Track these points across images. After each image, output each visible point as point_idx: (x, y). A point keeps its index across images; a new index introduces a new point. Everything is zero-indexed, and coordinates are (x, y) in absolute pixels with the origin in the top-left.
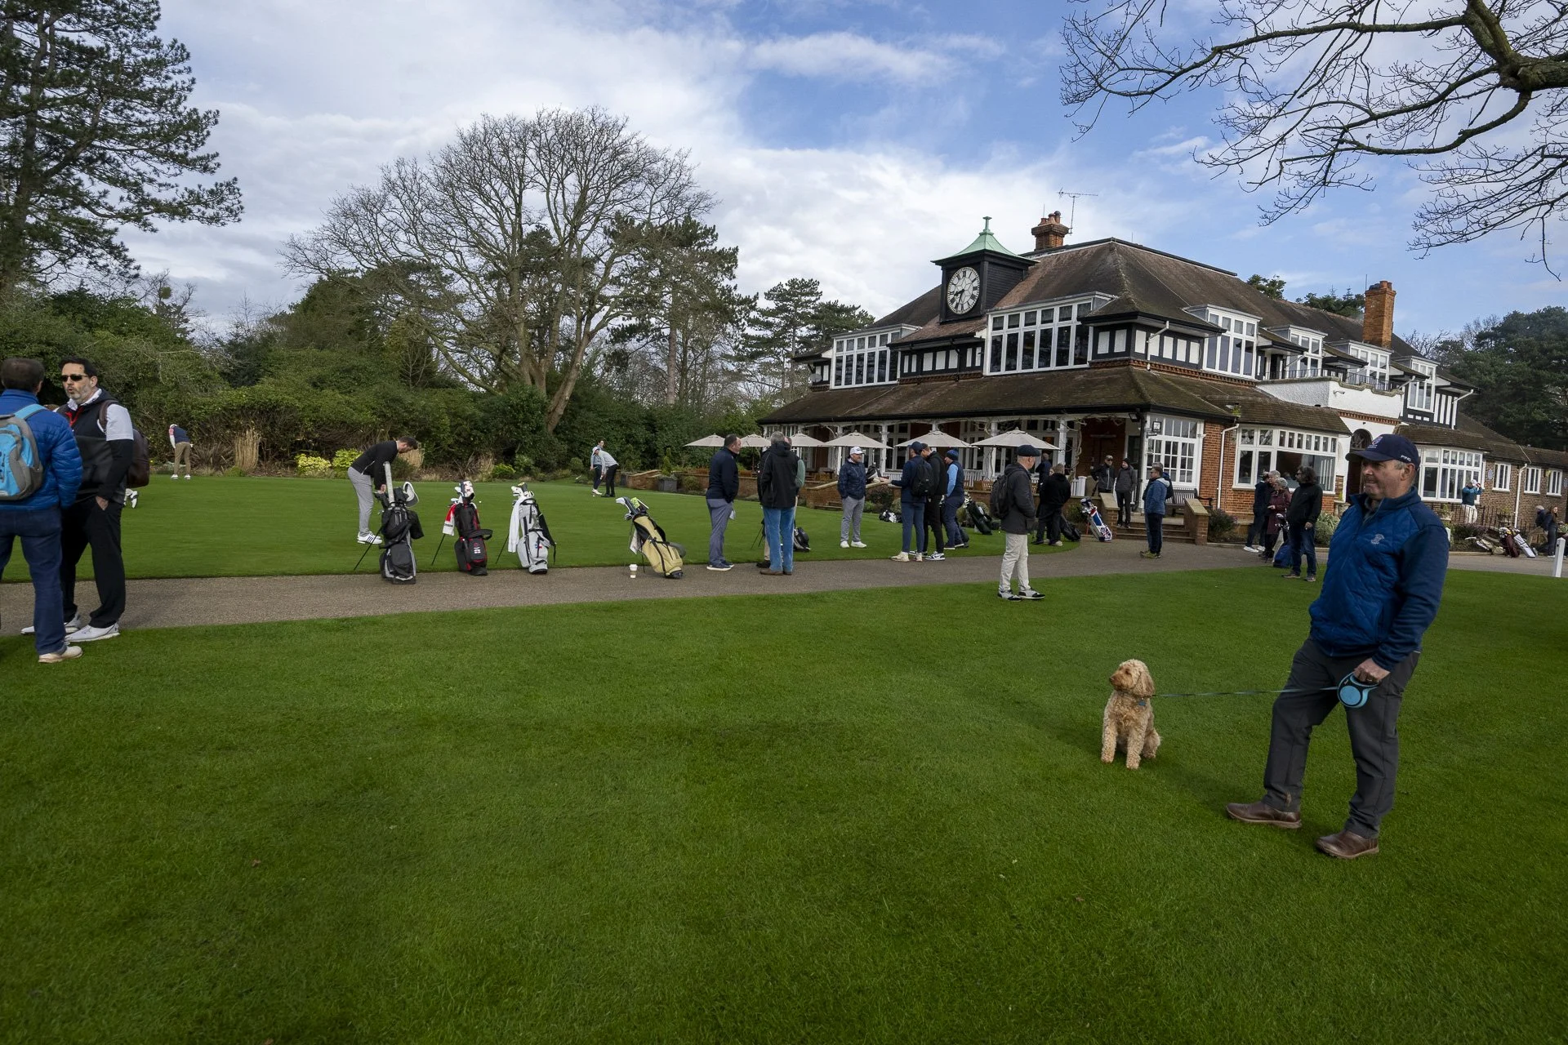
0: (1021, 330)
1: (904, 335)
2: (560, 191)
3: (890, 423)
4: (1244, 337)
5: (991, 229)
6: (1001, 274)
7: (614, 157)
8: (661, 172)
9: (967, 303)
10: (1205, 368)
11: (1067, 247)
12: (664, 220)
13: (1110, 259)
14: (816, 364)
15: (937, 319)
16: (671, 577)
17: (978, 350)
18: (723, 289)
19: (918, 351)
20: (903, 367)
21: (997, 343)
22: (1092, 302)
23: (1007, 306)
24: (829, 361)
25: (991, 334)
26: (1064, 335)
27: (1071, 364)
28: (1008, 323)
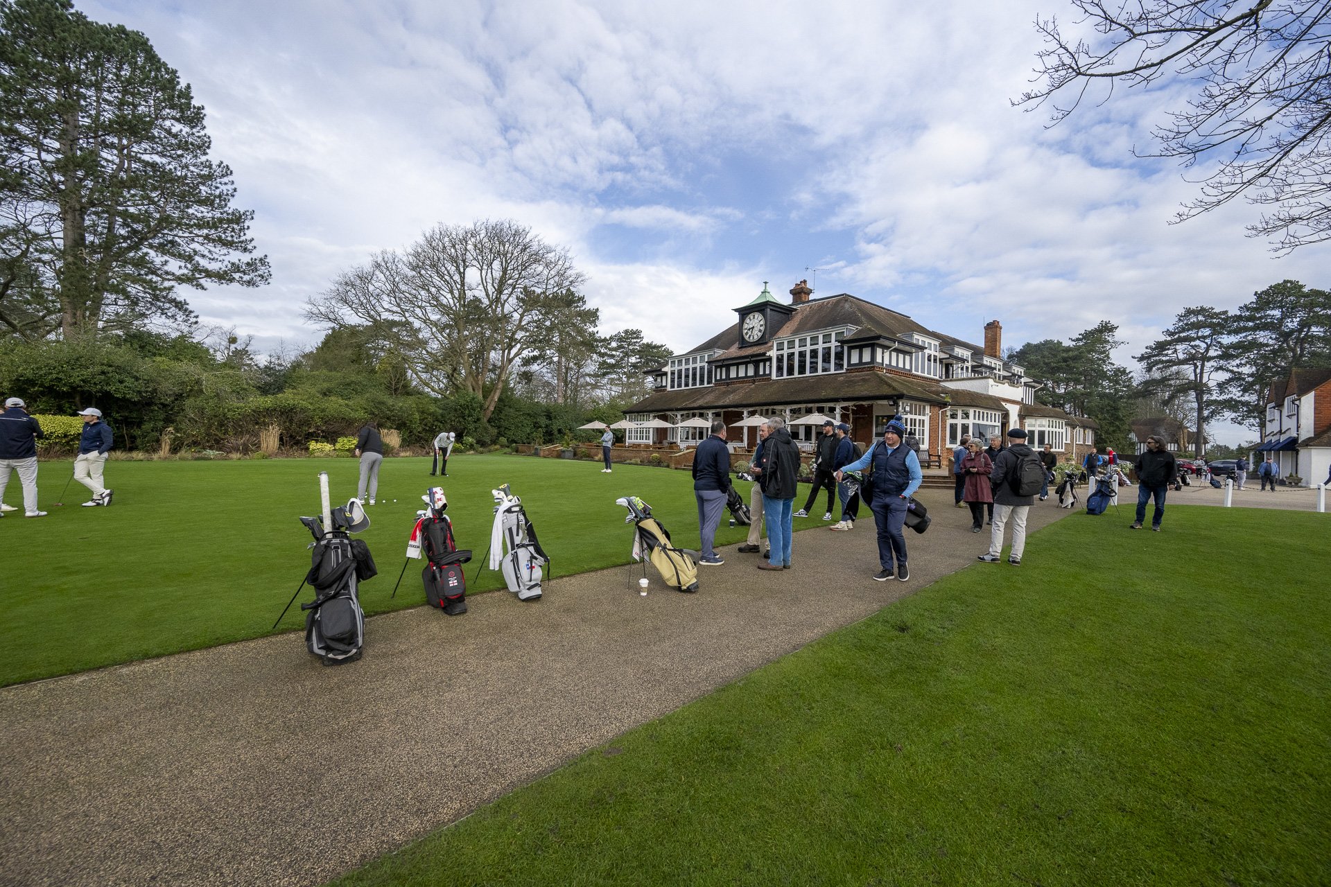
0: (797, 350)
1: (716, 355)
2: (489, 270)
3: (714, 411)
4: (933, 353)
5: (768, 289)
6: (777, 316)
7: (524, 250)
8: (553, 260)
9: (756, 335)
10: (913, 372)
11: (815, 300)
12: (556, 289)
13: (847, 306)
14: (657, 376)
15: (736, 345)
16: (688, 590)
17: (768, 363)
18: (590, 333)
19: (726, 365)
20: (716, 375)
21: (780, 359)
22: (846, 331)
23: (786, 336)
24: (666, 373)
25: (776, 353)
26: (826, 353)
27: (832, 371)
28: (787, 346)
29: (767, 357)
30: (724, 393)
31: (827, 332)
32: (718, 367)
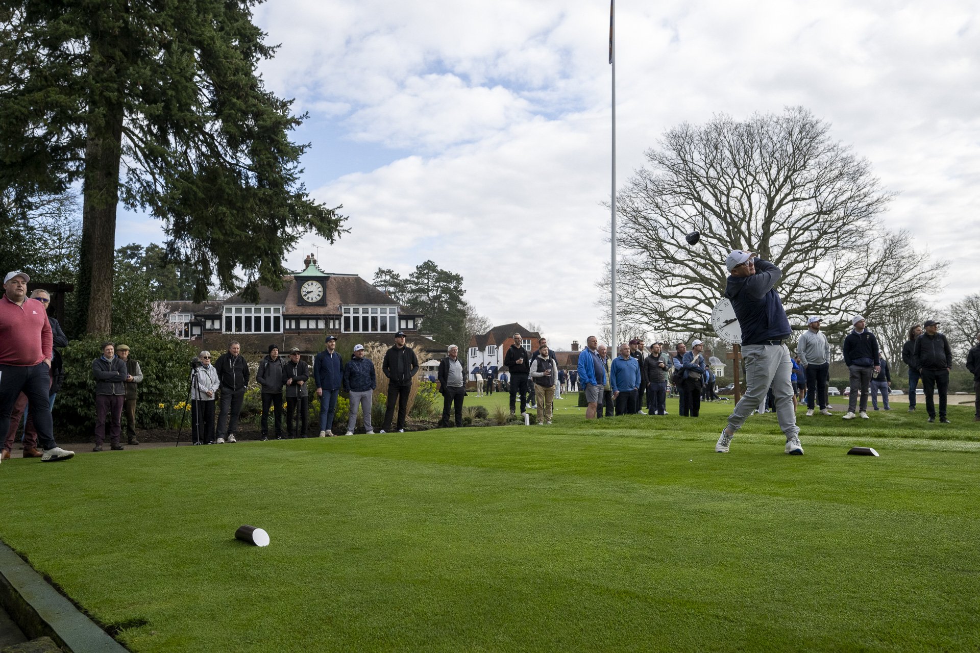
1: (284, 309)
9: (315, 298)
14: (207, 319)
17: (337, 322)
19: (298, 318)
20: (284, 325)
21: (347, 319)
22: (397, 309)
23: (346, 303)
24: (219, 317)
25: (344, 315)
26: (383, 319)
27: (388, 331)
28: (352, 311)
29: (338, 317)
30: (308, 341)
31: (384, 307)
32: (287, 319)
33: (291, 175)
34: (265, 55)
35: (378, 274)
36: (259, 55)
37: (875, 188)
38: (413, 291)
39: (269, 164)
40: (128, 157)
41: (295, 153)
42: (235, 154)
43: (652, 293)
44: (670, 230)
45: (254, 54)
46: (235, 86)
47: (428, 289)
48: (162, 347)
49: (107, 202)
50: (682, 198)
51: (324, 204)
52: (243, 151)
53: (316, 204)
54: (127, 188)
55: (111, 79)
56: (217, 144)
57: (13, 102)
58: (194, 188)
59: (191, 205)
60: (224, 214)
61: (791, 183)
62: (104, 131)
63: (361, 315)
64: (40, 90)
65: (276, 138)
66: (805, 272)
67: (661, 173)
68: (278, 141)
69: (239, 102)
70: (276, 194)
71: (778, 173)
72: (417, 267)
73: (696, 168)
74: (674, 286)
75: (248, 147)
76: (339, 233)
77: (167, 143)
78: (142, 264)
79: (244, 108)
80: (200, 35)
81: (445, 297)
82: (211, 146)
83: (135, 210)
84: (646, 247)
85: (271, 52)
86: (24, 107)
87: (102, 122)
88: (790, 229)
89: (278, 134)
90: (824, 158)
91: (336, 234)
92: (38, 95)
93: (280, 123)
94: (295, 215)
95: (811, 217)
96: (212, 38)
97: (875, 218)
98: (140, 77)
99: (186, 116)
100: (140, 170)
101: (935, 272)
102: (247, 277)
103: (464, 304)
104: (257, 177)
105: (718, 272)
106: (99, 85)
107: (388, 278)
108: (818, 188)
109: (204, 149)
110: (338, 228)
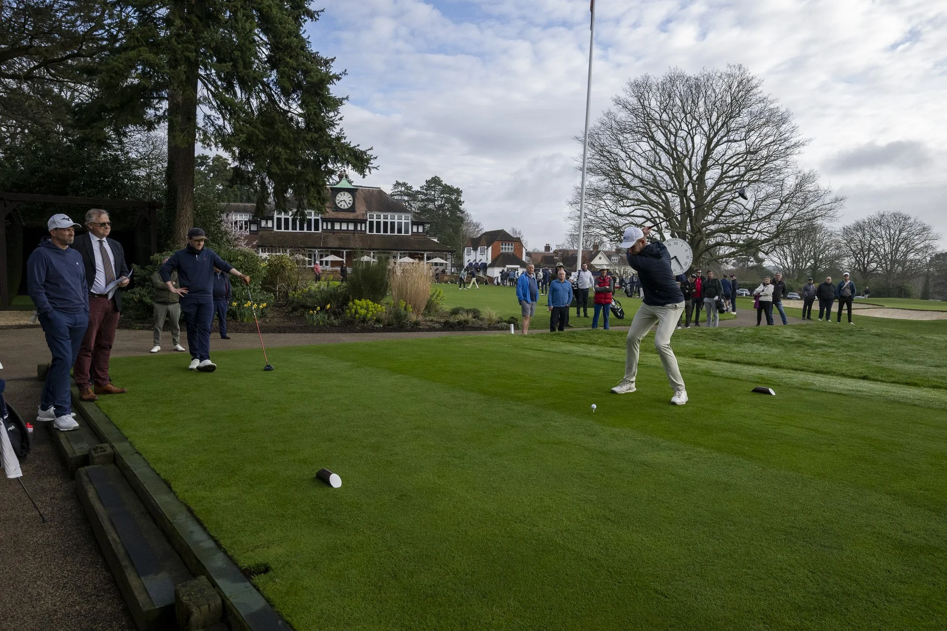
9: (347, 205)
17: (363, 225)
19: (333, 221)
20: (323, 226)
21: (371, 223)
22: (410, 216)
23: (371, 210)
24: (272, 218)
25: (369, 220)
26: (400, 224)
27: (403, 234)
28: (376, 217)
29: (364, 221)
30: (341, 239)
31: (400, 214)
32: (325, 221)
33: (332, 121)
34: (312, 18)
35: (395, 185)
36: (306, 18)
37: (794, 134)
38: (423, 200)
39: (315, 113)
40: (204, 106)
41: (335, 104)
42: (287, 101)
43: (611, 211)
44: (628, 162)
45: (302, 17)
46: (288, 47)
47: (434, 199)
48: (234, 259)
49: (188, 142)
50: (639, 136)
51: (358, 145)
52: (294, 99)
53: (352, 145)
54: (203, 130)
55: (189, 42)
56: (273, 93)
57: (112, 59)
58: (257, 132)
59: (254, 145)
60: (280, 153)
61: (727, 127)
62: (185, 84)
63: (382, 220)
64: (133, 48)
65: (321, 92)
66: (732, 200)
67: (623, 115)
68: (323, 95)
69: (291, 61)
70: (321, 137)
71: (718, 119)
72: (426, 181)
73: (653, 112)
74: (628, 206)
75: (298, 96)
76: (370, 169)
77: (235, 94)
78: (210, 171)
79: (295, 64)
80: (260, 4)
81: (447, 206)
82: (270, 96)
83: (210, 149)
84: (608, 175)
85: (316, 16)
86: (122, 63)
87: (184, 77)
88: (722, 165)
89: (323, 89)
90: (756, 108)
91: (367, 170)
92: (132, 54)
93: (324, 80)
94: (336, 155)
95: (740, 156)
96: (270, 6)
97: (792, 158)
98: (212, 40)
99: (249, 73)
100: (214, 116)
101: (834, 205)
102: (298, 202)
103: (462, 212)
104: (305, 122)
105: (663, 197)
106: (180, 46)
107: (403, 189)
108: (748, 132)
109: (263, 96)
110: (369, 165)
